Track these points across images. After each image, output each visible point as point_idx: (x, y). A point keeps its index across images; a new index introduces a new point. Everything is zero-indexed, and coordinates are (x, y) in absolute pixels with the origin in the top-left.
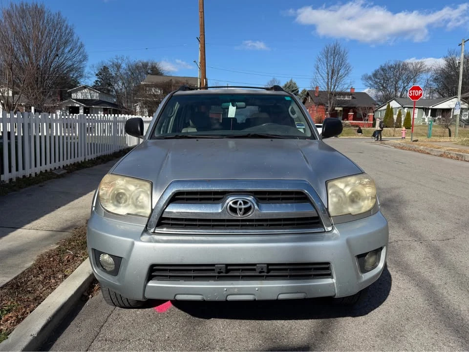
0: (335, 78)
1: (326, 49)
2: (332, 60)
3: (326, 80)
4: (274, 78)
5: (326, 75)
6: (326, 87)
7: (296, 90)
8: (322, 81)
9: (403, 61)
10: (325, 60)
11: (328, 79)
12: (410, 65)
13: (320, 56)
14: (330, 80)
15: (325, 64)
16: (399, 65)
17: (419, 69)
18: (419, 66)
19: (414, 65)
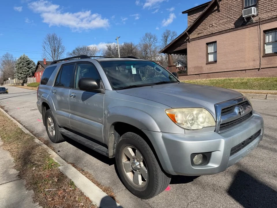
0: (56, 54)
1: (48, 36)
2: (53, 44)
3: (51, 55)
4: (7, 53)
5: (51, 52)
6: (52, 59)
7: (29, 61)
8: (49, 55)
9: (88, 46)
10: (49, 43)
11: (53, 54)
12: (90, 48)
13: (45, 40)
14: (54, 55)
15: (49, 45)
16: (85, 48)
17: (95, 50)
18: (95, 49)
19: (92, 48)
